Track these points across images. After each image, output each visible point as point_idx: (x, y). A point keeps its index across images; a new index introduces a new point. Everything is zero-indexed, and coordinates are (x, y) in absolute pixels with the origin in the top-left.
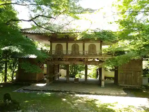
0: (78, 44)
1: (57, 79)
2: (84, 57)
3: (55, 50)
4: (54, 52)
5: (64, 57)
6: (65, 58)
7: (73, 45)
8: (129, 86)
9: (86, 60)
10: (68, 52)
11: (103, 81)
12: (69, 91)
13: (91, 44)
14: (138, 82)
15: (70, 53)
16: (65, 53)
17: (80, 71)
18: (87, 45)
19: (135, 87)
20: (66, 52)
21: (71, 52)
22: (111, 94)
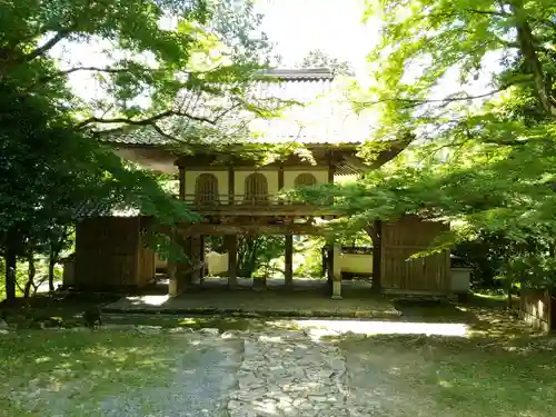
0: (265, 173)
1: (198, 282)
2: (283, 214)
3: (193, 193)
4: (193, 198)
5: (222, 213)
6: (226, 216)
7: (250, 176)
8: (411, 294)
9: (287, 221)
10: (236, 198)
11: (336, 280)
12: (240, 311)
13: (301, 175)
14: (438, 281)
15: (239, 200)
16: (224, 200)
17: (269, 258)
18: (291, 176)
19: (430, 296)
20: (227, 198)
21: (242, 198)
22: (357, 313)
